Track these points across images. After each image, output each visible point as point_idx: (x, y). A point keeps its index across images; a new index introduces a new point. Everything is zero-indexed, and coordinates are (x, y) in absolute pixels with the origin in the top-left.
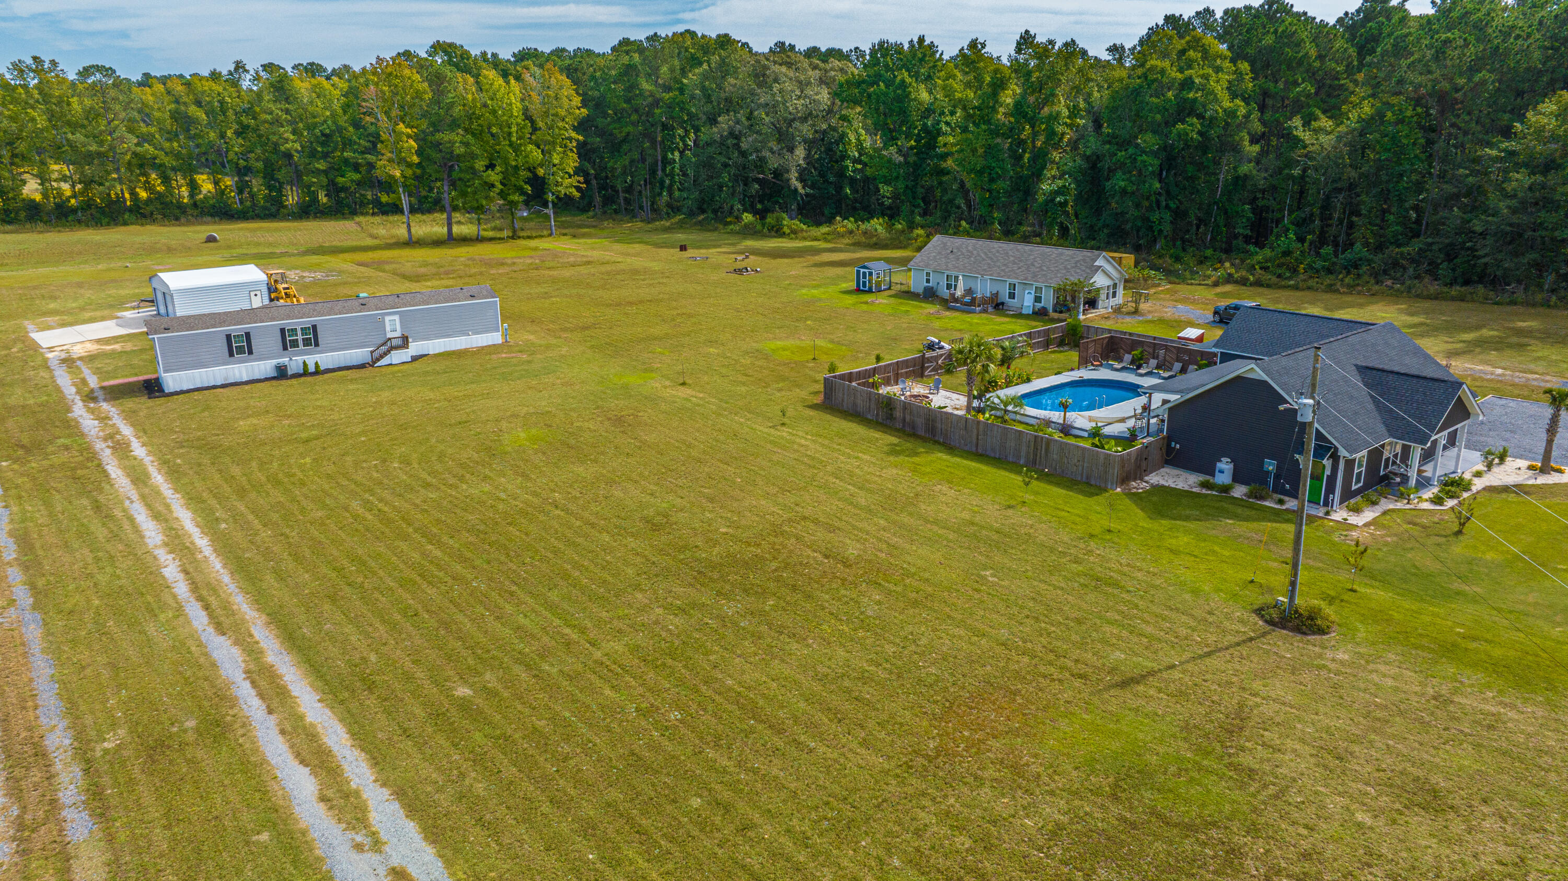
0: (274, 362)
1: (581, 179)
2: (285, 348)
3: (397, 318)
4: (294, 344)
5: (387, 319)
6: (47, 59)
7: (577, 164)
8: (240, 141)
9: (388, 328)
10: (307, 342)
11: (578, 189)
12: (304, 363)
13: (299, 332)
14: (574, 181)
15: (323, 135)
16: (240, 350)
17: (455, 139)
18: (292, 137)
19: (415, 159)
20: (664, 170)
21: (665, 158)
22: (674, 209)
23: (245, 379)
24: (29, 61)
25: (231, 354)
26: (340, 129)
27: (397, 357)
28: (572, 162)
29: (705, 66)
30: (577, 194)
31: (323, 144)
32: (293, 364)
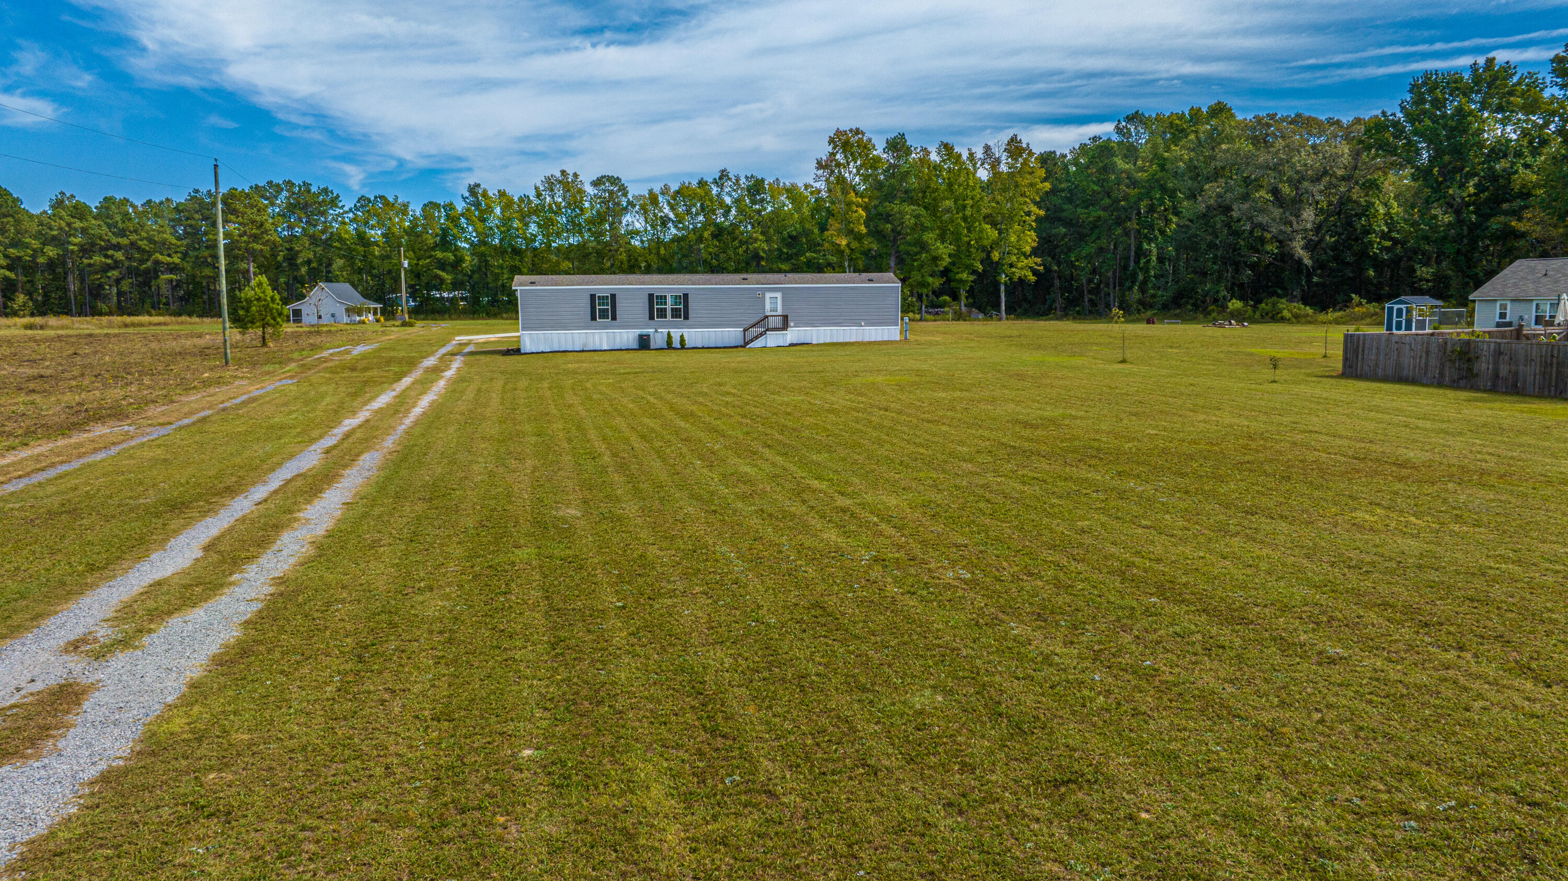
0: (638, 331)
1: (1039, 260)
2: (651, 317)
3: (779, 295)
4: (662, 313)
5: (768, 295)
6: (570, 172)
7: (1035, 244)
8: (716, 242)
9: (768, 306)
10: (676, 313)
11: (1035, 272)
12: (669, 333)
13: (669, 301)
14: (1031, 261)
15: (791, 237)
16: (604, 314)
17: (908, 212)
18: (761, 237)
19: (863, 229)
20: (1137, 262)
21: (1139, 248)
22: (1145, 305)
23: (605, 347)
24: (558, 174)
25: (593, 318)
26: (807, 233)
27: (773, 340)
28: (1030, 240)
29: (1192, 137)
30: (1032, 278)
31: (789, 245)
32: (658, 336)
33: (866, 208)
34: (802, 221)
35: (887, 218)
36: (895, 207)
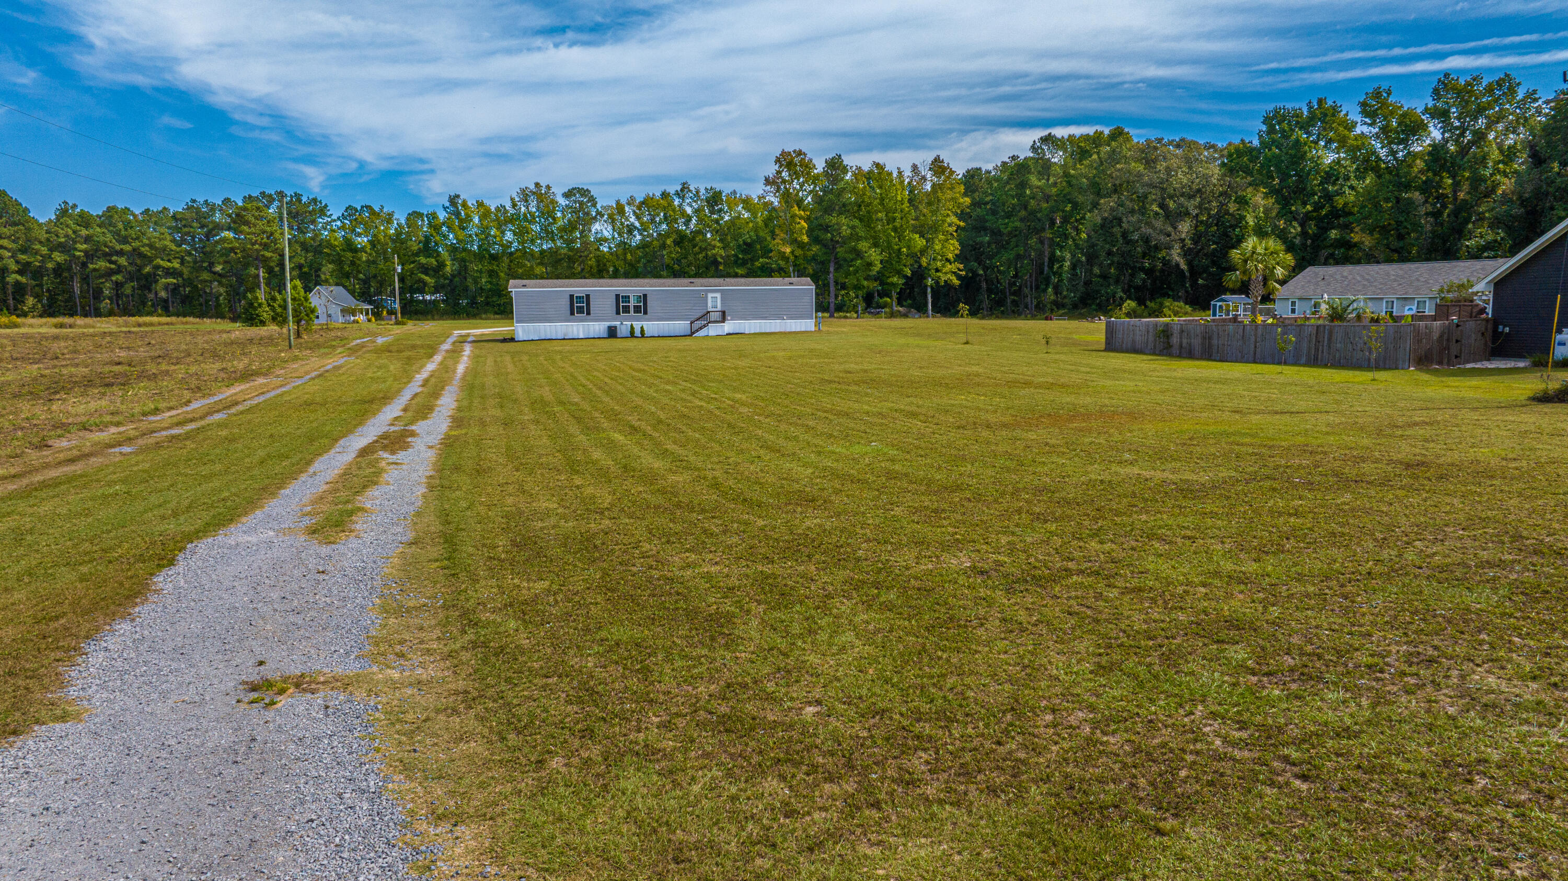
0: (608, 324)
1: (961, 266)
2: (618, 313)
3: (718, 295)
4: (626, 310)
5: (710, 295)
6: (543, 184)
7: (957, 252)
8: (678, 249)
9: (710, 304)
10: (637, 309)
11: (959, 277)
12: (632, 326)
13: (632, 299)
14: (953, 267)
15: (745, 243)
16: (580, 310)
17: (844, 224)
18: (718, 244)
19: (805, 239)
20: (1051, 267)
21: (1053, 255)
22: (1058, 305)
23: (581, 336)
24: (532, 187)
25: (572, 313)
26: (760, 240)
27: (713, 330)
28: (953, 248)
29: (1095, 157)
30: (956, 282)
31: (744, 252)
32: (623, 327)
33: (807, 220)
34: (756, 229)
35: (826, 228)
36: (833, 219)
